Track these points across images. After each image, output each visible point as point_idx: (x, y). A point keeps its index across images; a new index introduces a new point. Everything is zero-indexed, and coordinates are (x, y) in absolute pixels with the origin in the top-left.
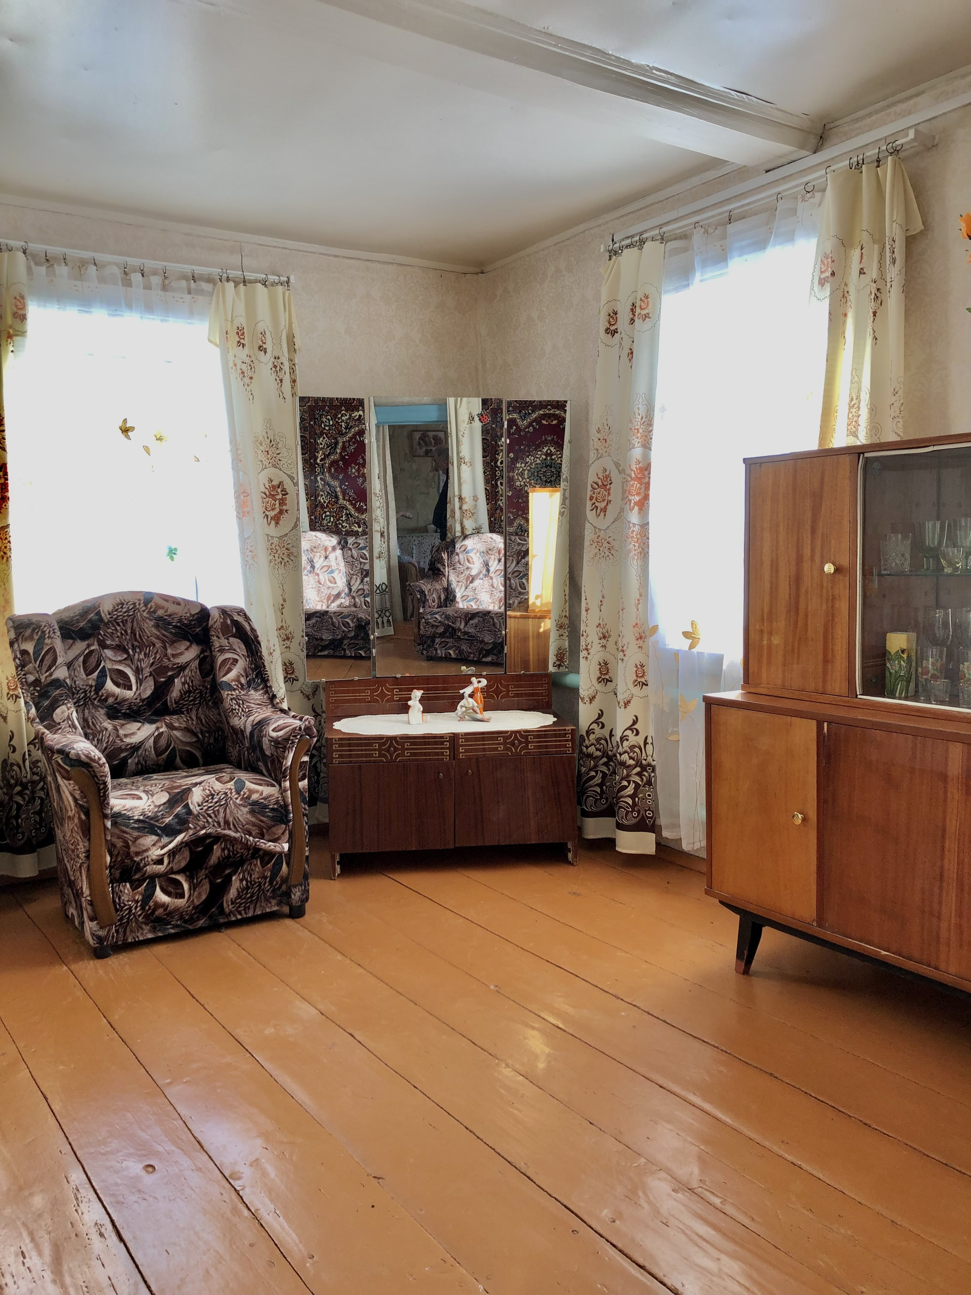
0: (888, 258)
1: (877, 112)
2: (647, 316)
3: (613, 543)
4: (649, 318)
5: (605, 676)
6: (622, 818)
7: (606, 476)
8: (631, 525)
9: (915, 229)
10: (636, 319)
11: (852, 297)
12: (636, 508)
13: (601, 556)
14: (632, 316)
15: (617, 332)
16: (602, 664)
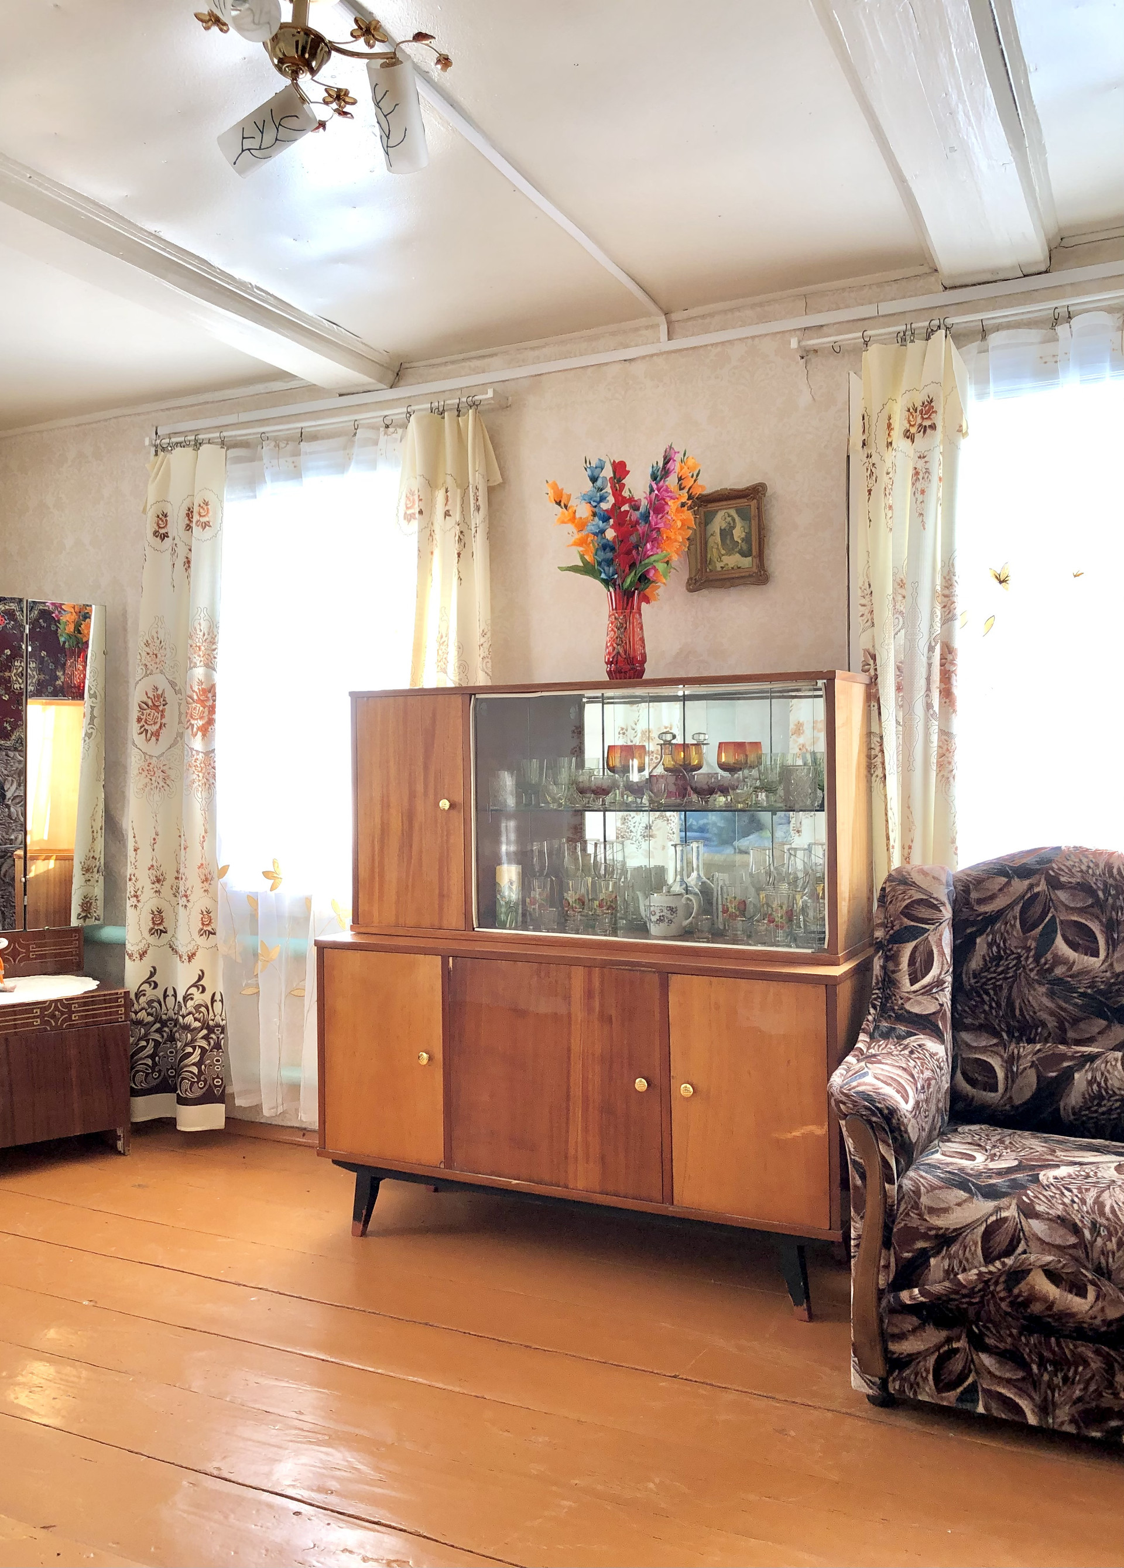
0: (472, 505)
1: (453, 362)
2: (206, 525)
3: (168, 772)
4: (210, 526)
5: (159, 927)
6: (186, 1090)
7: (158, 695)
8: (194, 752)
9: (495, 481)
10: (194, 525)
11: (437, 536)
12: (200, 734)
13: (153, 787)
14: (188, 522)
15: (168, 537)
16: (156, 913)
